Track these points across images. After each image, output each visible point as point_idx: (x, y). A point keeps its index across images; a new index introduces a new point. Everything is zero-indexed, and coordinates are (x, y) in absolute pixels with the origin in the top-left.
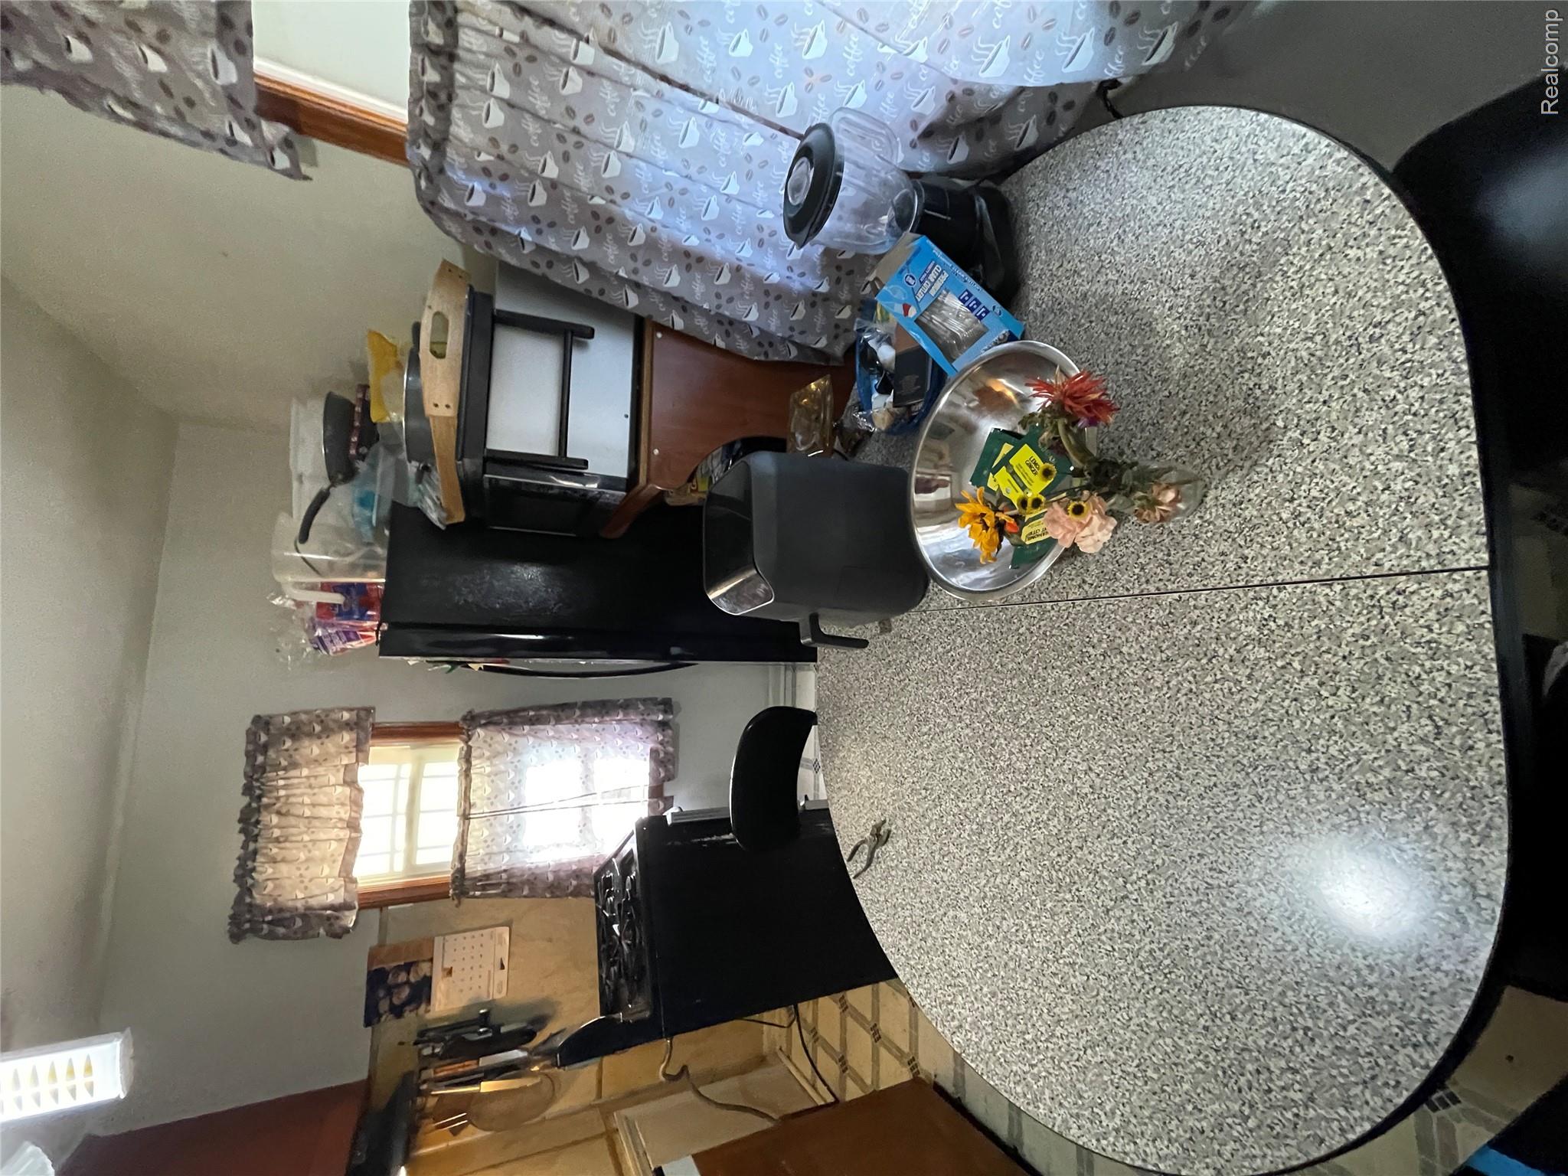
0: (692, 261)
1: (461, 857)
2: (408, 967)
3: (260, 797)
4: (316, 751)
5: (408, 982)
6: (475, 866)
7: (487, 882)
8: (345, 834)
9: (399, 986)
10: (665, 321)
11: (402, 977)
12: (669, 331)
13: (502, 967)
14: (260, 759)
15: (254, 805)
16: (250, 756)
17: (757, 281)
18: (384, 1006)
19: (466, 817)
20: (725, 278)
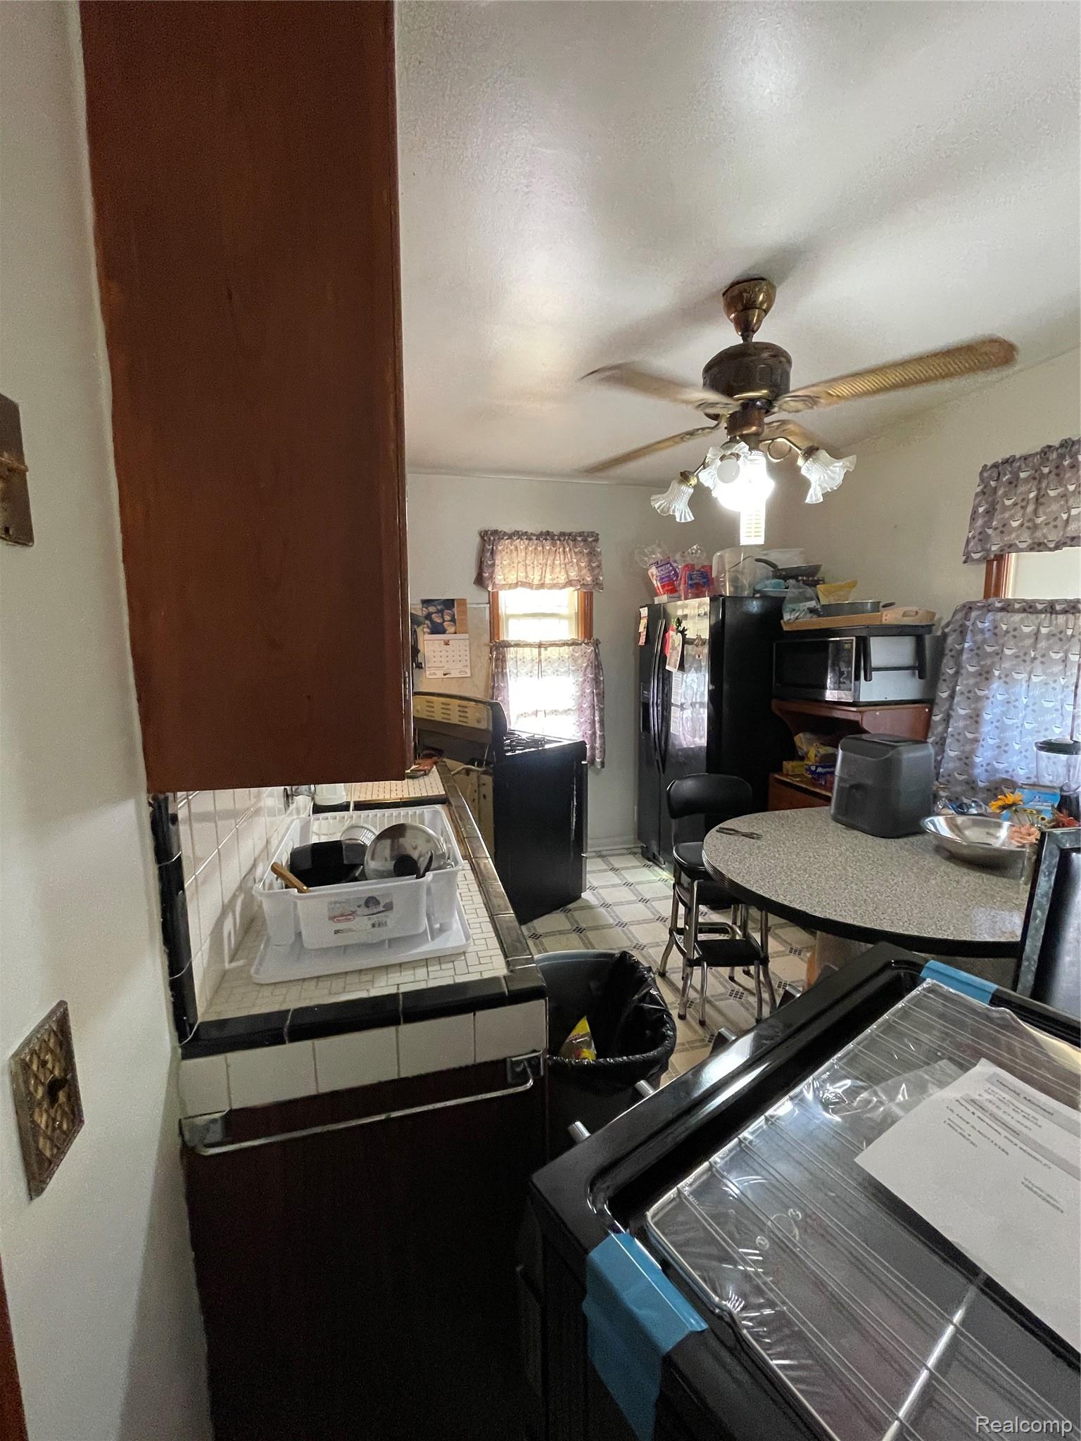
0: (975, 719)
1: (517, 645)
2: (453, 620)
3: (560, 540)
4: (583, 565)
5: (444, 621)
6: (511, 653)
7: (500, 661)
8: (536, 582)
9: (443, 617)
10: (936, 710)
11: (447, 618)
12: (930, 714)
13: (445, 675)
14: (579, 539)
15: (556, 538)
16: (581, 534)
17: (973, 752)
18: (432, 609)
19: (540, 646)
20: (970, 736)
